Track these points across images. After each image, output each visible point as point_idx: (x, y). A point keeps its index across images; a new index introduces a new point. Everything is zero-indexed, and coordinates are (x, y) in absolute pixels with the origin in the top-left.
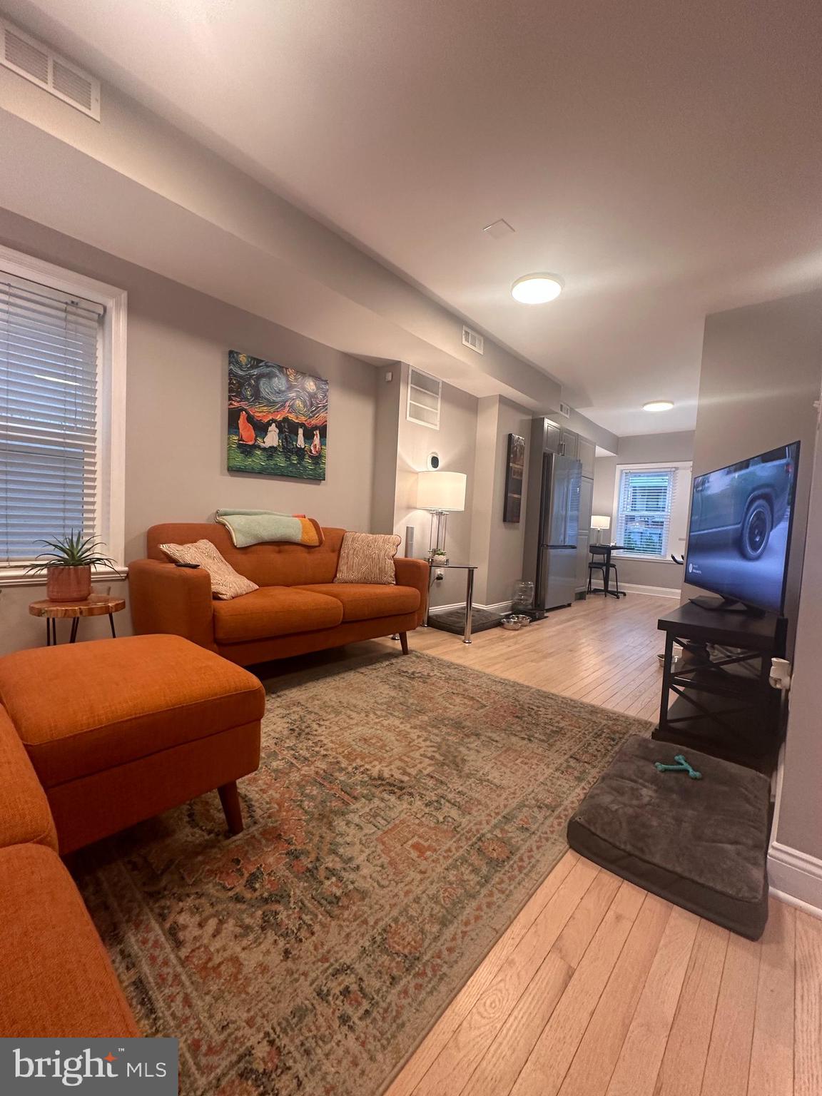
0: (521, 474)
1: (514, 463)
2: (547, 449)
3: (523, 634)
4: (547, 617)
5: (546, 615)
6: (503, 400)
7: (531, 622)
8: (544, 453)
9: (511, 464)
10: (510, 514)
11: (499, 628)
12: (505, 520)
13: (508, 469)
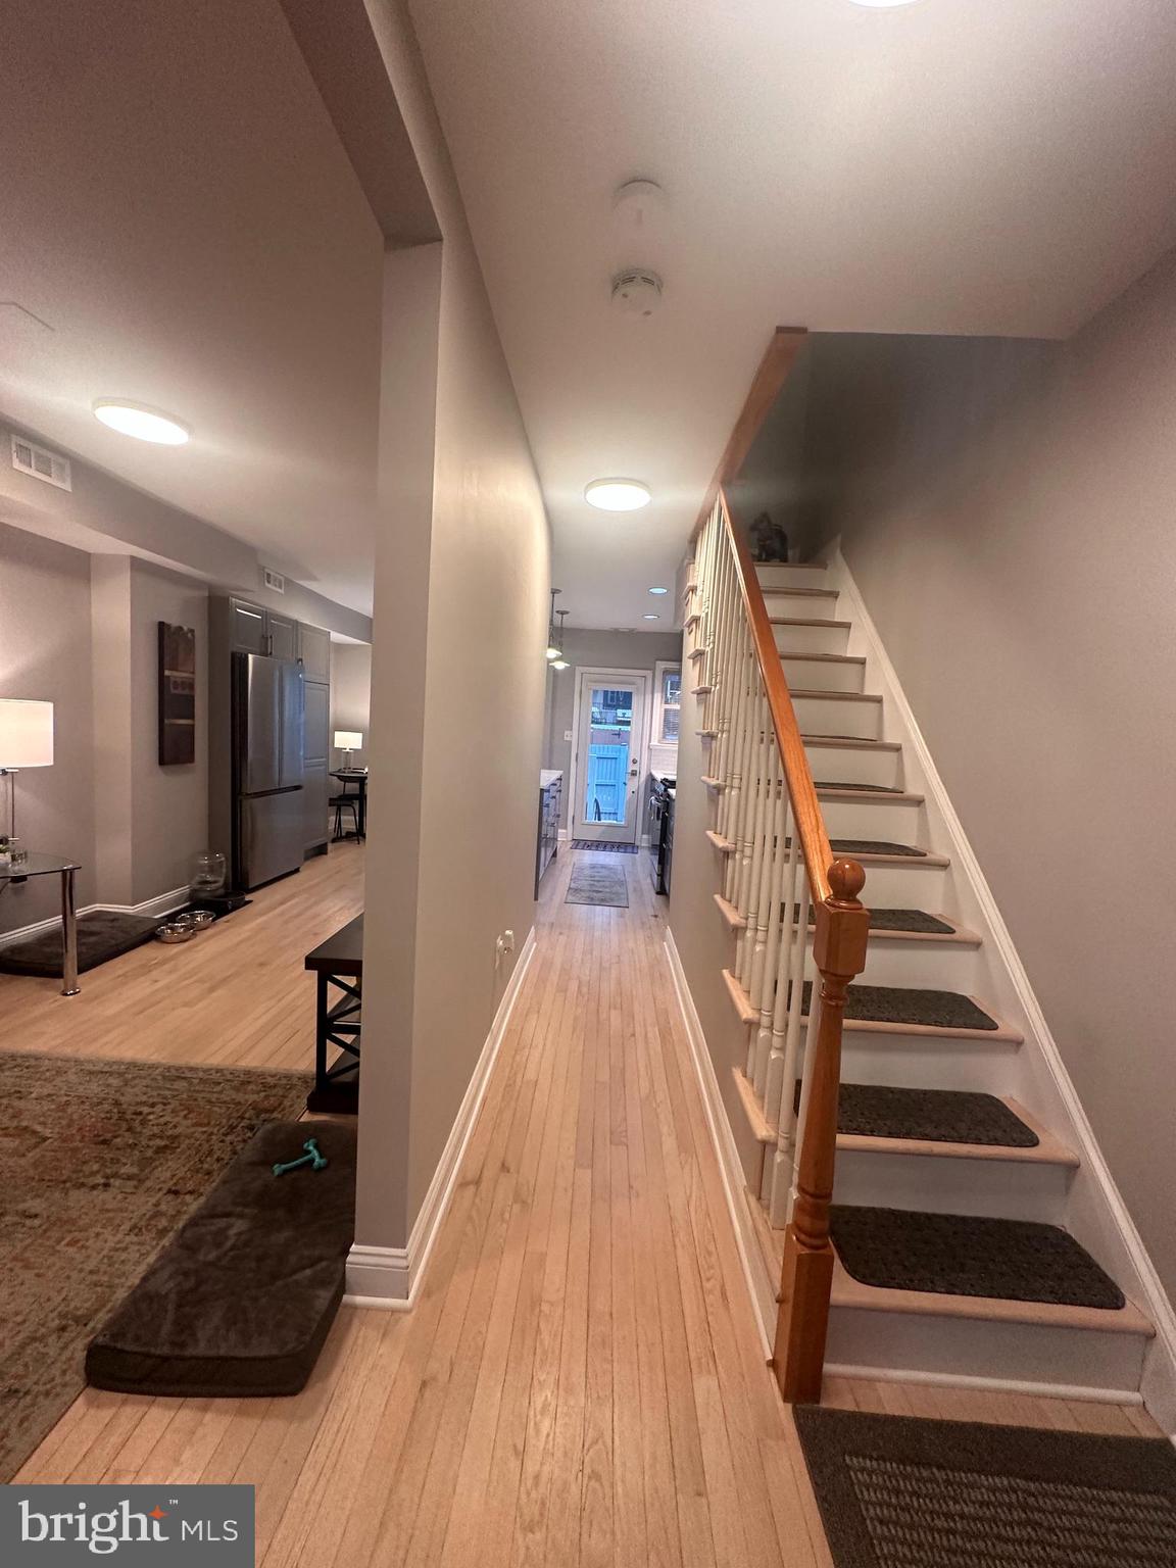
0: (191, 686)
1: (173, 668)
2: (238, 647)
3: (196, 946)
4: (251, 902)
5: (248, 898)
6: (136, 564)
7: (214, 920)
8: (233, 655)
9: (167, 673)
10: (172, 750)
11: (153, 944)
12: (162, 762)
13: (162, 681)
